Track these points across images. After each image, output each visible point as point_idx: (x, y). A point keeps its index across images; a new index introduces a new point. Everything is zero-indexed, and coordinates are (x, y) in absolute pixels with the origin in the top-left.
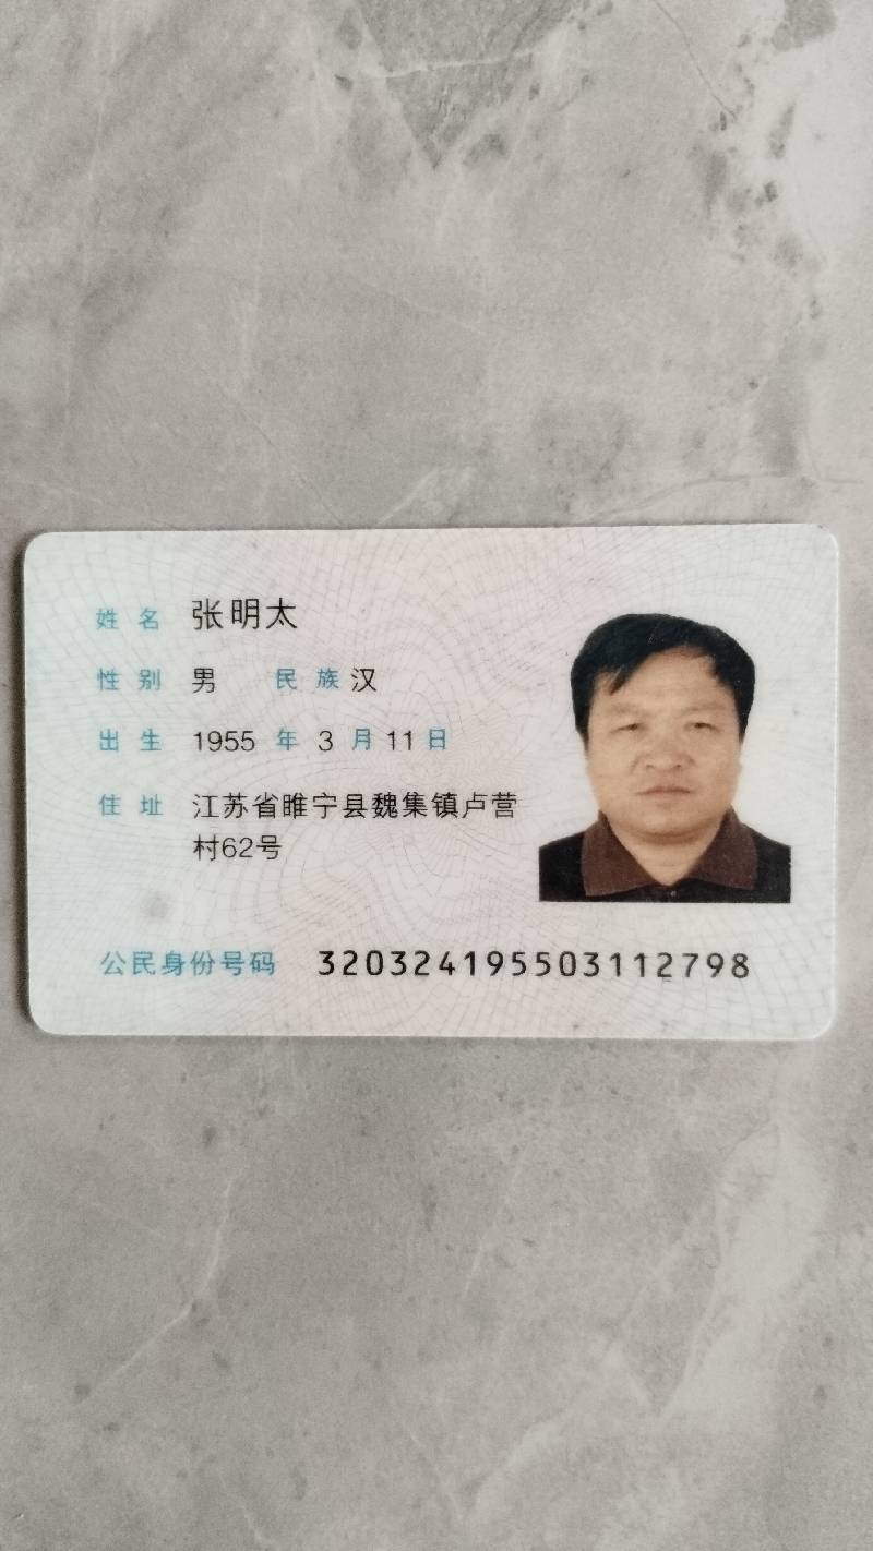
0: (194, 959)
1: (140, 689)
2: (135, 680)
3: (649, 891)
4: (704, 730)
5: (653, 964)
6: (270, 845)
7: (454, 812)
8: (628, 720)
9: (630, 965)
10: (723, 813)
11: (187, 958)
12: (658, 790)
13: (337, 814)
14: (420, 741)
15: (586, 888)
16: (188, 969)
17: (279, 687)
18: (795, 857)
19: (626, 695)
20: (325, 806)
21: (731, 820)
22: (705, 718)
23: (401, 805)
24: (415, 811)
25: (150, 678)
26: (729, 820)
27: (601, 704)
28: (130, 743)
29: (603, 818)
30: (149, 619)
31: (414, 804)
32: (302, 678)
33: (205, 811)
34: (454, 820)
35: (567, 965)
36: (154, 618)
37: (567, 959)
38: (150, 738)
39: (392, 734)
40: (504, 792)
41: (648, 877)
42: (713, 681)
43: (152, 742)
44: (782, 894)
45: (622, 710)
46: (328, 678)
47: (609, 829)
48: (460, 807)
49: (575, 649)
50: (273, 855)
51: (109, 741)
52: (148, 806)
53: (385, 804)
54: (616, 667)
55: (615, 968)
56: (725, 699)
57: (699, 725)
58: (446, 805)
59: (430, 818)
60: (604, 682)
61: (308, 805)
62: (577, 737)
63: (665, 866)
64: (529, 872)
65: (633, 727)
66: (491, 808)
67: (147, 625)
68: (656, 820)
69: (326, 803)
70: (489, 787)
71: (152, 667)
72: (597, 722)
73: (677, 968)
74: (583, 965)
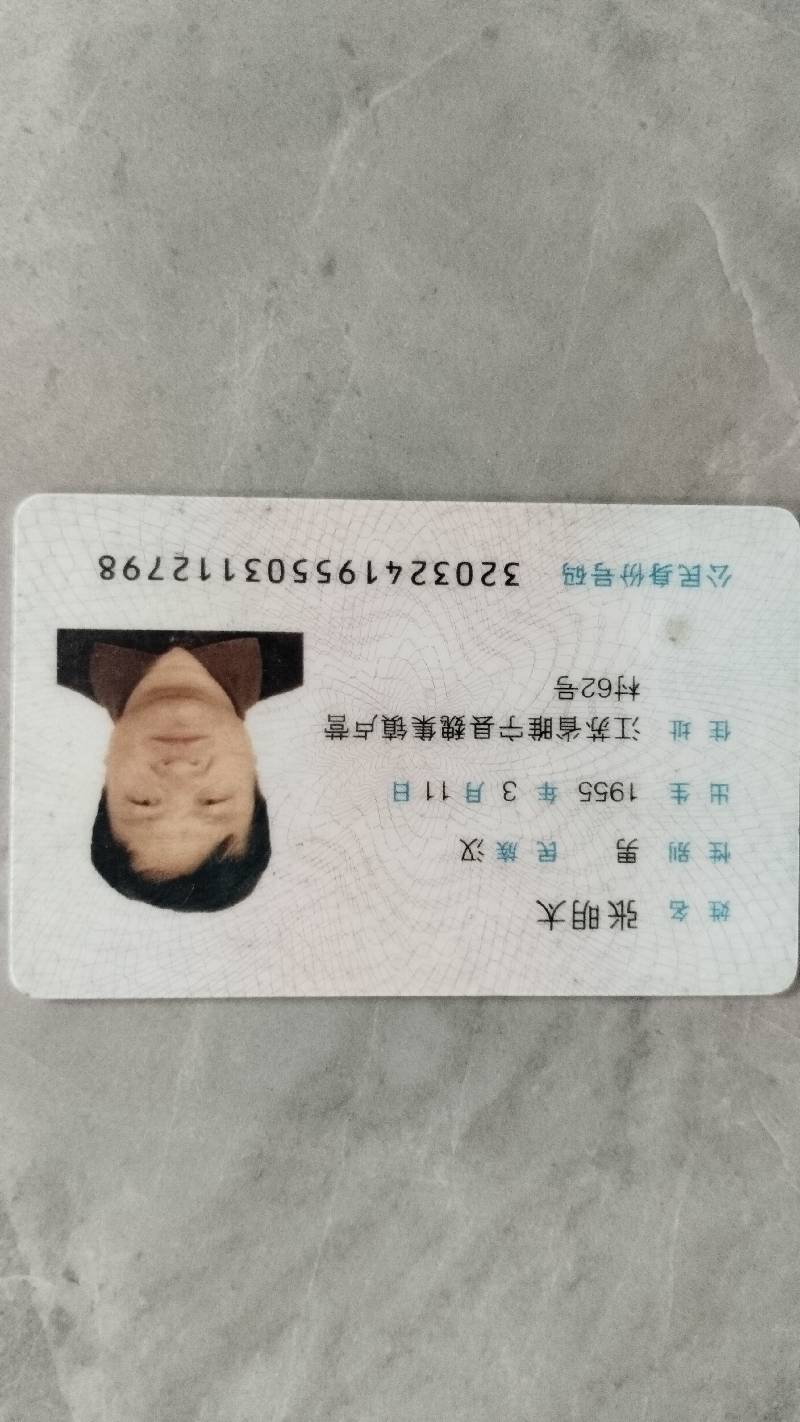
0: (641, 579)
1: (688, 844)
2: (693, 852)
3: (196, 642)
4: (141, 799)
5: (193, 570)
6: (565, 690)
7: (386, 720)
8: (215, 809)
9: (216, 570)
10: (123, 720)
11: (648, 580)
12: (187, 740)
13: (500, 720)
14: (418, 790)
15: (258, 646)
16: (647, 570)
17: (554, 844)
18: (53, 673)
19: (217, 833)
20: (511, 727)
21: (115, 711)
22: (140, 810)
23: (438, 728)
24: (424, 723)
25: (678, 853)
26: (118, 711)
27: (240, 825)
28: (699, 790)
29: (240, 713)
30: (679, 911)
31: (424, 729)
32: (532, 852)
33: (628, 724)
34: (386, 713)
35: (276, 571)
36: (673, 912)
37: (276, 575)
38: (680, 794)
39: (445, 797)
40: (337, 740)
41: (197, 656)
42: (131, 847)
43: (679, 791)
44: (65, 637)
45: (220, 819)
46: (507, 852)
47: (234, 702)
48: (379, 726)
49: (267, 879)
50: (562, 681)
51: (719, 793)
52: (683, 729)
53: (453, 729)
54: (227, 860)
55: (230, 567)
56: (120, 829)
57: (146, 803)
58: (393, 727)
59: (408, 714)
60: (239, 847)
61: (527, 729)
62: (265, 793)
63: (179, 667)
64: (313, 661)
65: (210, 802)
66: (350, 725)
67: (680, 906)
68: (188, 711)
69: (511, 731)
70: (350, 746)
71: (677, 865)
72: (244, 808)
73: (168, 567)
74: (261, 570)
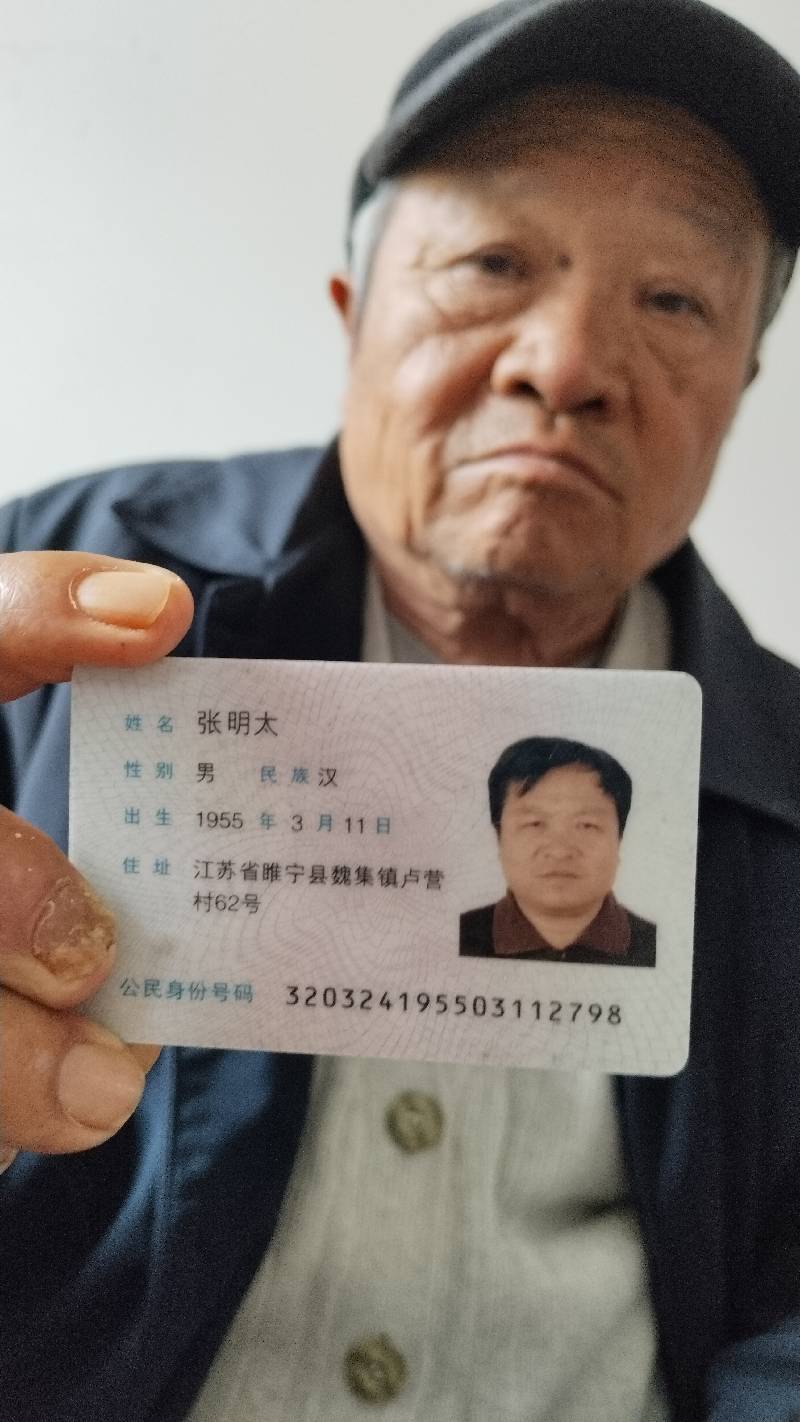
0: (192, 987)
1: (157, 777)
2: (153, 771)
3: (543, 952)
4: (591, 831)
5: (546, 1011)
6: (252, 902)
7: (395, 883)
8: (532, 818)
9: (528, 1010)
10: (604, 894)
11: (186, 986)
12: (554, 874)
13: (304, 880)
14: (370, 828)
15: (496, 947)
16: (186, 995)
17: (263, 780)
19: (530, 799)
20: (295, 874)
21: (610, 900)
22: (593, 820)
23: (353, 876)
24: (364, 881)
25: (165, 770)
26: (608, 901)
27: (512, 804)
28: (148, 817)
29: (511, 894)
30: (165, 725)
31: (364, 876)
32: (281, 775)
33: (203, 873)
34: (395, 890)
35: (479, 1007)
36: (170, 723)
37: (480, 1003)
38: (163, 817)
39: (349, 820)
40: (434, 870)
41: (543, 941)
42: (601, 791)
43: (164, 819)
44: (650, 961)
45: (526, 811)
46: (300, 775)
47: (515, 903)
48: (400, 879)
50: (254, 910)
51: (132, 816)
52: (160, 868)
53: (341, 874)
54: (523, 779)
55: (517, 1010)
56: (608, 806)
57: (588, 826)
58: (389, 878)
59: (376, 887)
60: (513, 788)
61: (283, 873)
63: (559, 933)
65: (536, 824)
66: (423, 882)
67: (164, 729)
68: (551, 896)
69: (296, 872)
70: (423, 864)
71: (166, 760)
72: (509, 819)
73: (566, 1013)
74: (491, 1008)
